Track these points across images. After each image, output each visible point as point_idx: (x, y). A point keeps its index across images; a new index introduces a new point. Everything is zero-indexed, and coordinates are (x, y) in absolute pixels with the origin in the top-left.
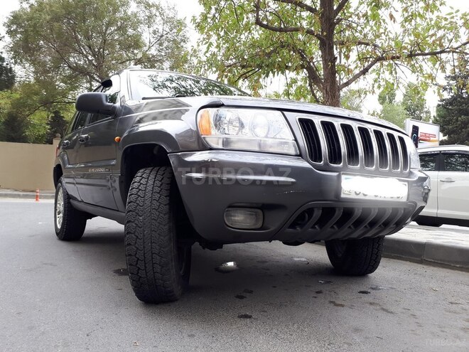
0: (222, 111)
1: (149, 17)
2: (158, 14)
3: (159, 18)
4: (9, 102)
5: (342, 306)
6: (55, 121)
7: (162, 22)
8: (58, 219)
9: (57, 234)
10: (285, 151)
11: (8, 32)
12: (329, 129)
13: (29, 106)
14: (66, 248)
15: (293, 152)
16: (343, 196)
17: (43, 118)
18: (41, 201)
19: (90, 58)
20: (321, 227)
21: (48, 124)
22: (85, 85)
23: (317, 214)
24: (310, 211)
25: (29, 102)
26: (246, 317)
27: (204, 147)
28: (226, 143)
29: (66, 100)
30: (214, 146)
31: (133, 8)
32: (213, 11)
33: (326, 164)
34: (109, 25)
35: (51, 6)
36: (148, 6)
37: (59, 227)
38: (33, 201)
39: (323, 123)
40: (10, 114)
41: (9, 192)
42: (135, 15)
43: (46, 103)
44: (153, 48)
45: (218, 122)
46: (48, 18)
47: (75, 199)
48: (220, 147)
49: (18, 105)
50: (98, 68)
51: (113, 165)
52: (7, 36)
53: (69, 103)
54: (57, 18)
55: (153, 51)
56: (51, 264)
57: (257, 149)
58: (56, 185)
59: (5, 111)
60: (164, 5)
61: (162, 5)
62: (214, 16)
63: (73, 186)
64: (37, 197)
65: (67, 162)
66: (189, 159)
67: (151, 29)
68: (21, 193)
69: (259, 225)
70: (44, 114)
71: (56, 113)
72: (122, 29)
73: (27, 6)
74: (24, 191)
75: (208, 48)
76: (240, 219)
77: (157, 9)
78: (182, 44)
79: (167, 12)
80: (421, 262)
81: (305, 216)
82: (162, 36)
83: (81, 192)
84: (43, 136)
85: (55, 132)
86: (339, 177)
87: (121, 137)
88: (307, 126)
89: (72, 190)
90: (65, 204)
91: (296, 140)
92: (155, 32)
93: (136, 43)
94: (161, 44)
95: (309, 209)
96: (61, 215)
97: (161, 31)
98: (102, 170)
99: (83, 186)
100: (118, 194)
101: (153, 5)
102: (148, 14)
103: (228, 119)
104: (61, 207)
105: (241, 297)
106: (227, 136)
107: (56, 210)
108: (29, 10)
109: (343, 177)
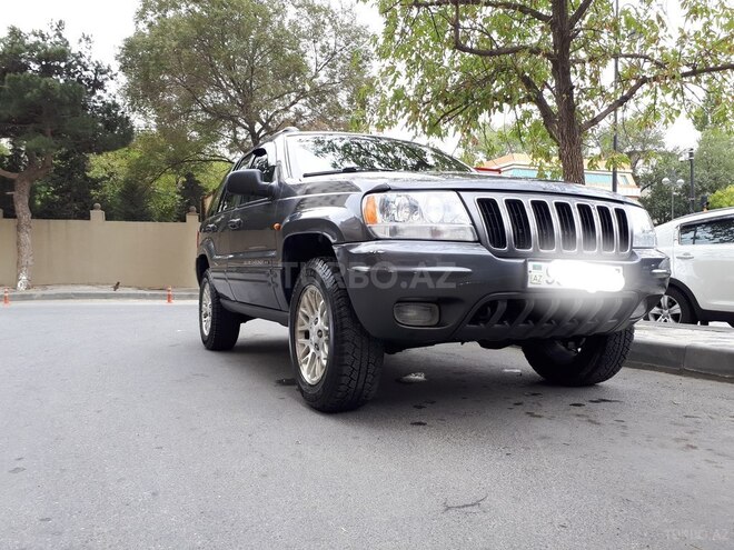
0: (389, 195)
1: (315, 27)
2: (327, 21)
3: (330, 27)
4: (124, 162)
5: (540, 417)
6: (187, 188)
7: (333, 33)
8: (204, 324)
9: (204, 342)
10: (461, 238)
11: (122, 68)
12: (516, 209)
13: (154, 169)
14: (216, 359)
15: (471, 239)
16: (530, 285)
17: (170, 184)
18: (175, 302)
19: (233, 93)
20: (511, 323)
21: (178, 193)
22: (226, 134)
23: (502, 307)
24: (493, 304)
25: (153, 163)
26: (420, 424)
27: (369, 237)
28: (394, 231)
29: (202, 157)
30: (381, 235)
31: (291, 13)
32: (401, 24)
33: (511, 249)
34: (257, 44)
35: (178, 26)
36: (313, 10)
37: (206, 333)
38: (164, 302)
39: (508, 202)
40: (126, 182)
41: (131, 291)
42: (294, 25)
43: (175, 164)
44: (322, 73)
45: (385, 208)
46: (174, 44)
47: (227, 298)
48: (388, 237)
49: (139, 168)
50: (244, 108)
51: (273, 257)
52: (120, 73)
53: (206, 161)
54: (186, 43)
55: (323, 78)
56: (202, 375)
57: (429, 237)
58: (200, 281)
59: (121, 178)
60: (335, 6)
61: (333, 8)
62: (403, 31)
63: (223, 281)
64: (169, 298)
65: (213, 251)
66: (353, 251)
67: (318, 45)
68: (148, 293)
69: (435, 321)
70: (172, 178)
71: (189, 176)
72: (276, 48)
73: (145, 26)
74: (150, 289)
75: (394, 80)
76: (413, 316)
77: (326, 15)
78: (364, 62)
79: (340, 15)
80: (681, 372)
81: (487, 311)
82: (335, 53)
83: (235, 290)
84: (171, 210)
85: (189, 204)
86: (525, 264)
87: (281, 223)
88: (488, 207)
89: (222, 288)
90: (213, 304)
91: (473, 224)
92: (323, 49)
93: (297, 67)
94: (333, 66)
95: (491, 302)
96: (208, 318)
97: (332, 46)
98: (260, 263)
99: (237, 282)
100: (280, 291)
101: (320, 9)
102: (313, 22)
103: (397, 204)
104: (208, 308)
105: (420, 407)
106: (395, 224)
107: (201, 311)
108: (147, 31)
109: (530, 265)
